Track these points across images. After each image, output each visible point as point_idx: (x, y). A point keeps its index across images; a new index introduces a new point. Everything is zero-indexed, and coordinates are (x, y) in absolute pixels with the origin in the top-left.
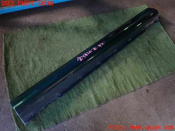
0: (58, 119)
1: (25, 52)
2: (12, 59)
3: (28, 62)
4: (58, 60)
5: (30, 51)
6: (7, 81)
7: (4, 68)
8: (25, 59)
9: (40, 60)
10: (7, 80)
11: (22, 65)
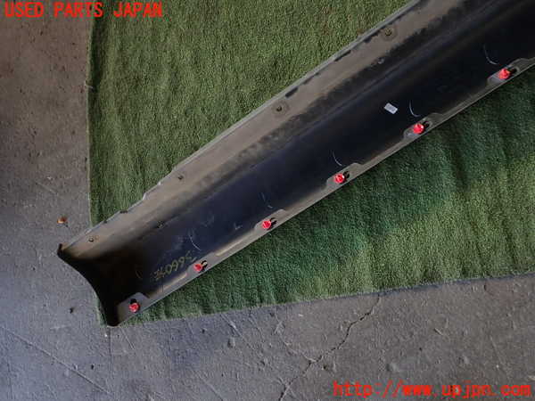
0: (213, 298)
1: (153, 29)
2: (112, 54)
3: (156, 69)
4: (257, 69)
5: (170, 26)
6: (92, 135)
7: (88, 86)
8: (148, 55)
9: (196, 63)
10: (92, 129)
11: (138, 80)
